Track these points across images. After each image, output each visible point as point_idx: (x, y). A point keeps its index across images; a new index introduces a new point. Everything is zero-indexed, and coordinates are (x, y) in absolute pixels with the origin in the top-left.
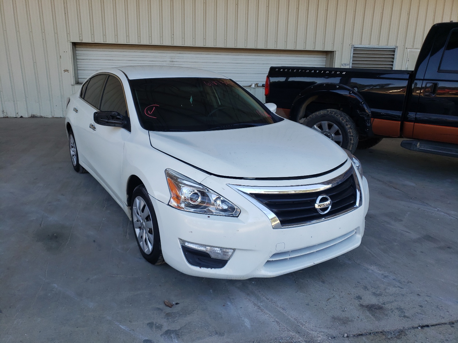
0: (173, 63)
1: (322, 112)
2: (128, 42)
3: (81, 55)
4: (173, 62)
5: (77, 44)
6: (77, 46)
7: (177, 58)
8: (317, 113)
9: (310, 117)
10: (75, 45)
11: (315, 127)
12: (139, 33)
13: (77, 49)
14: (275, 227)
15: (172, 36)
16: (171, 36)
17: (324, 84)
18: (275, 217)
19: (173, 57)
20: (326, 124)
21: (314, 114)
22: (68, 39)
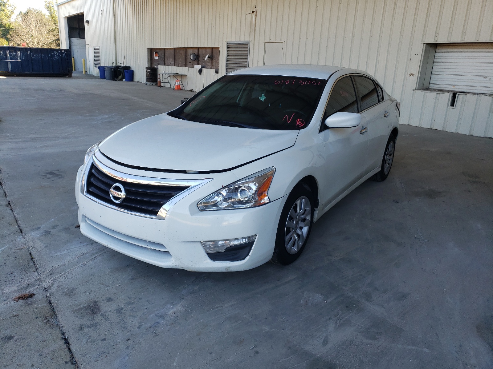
3: (440, 57)
6: (438, 48)
10: (433, 46)
13: (437, 51)
22: (422, 40)
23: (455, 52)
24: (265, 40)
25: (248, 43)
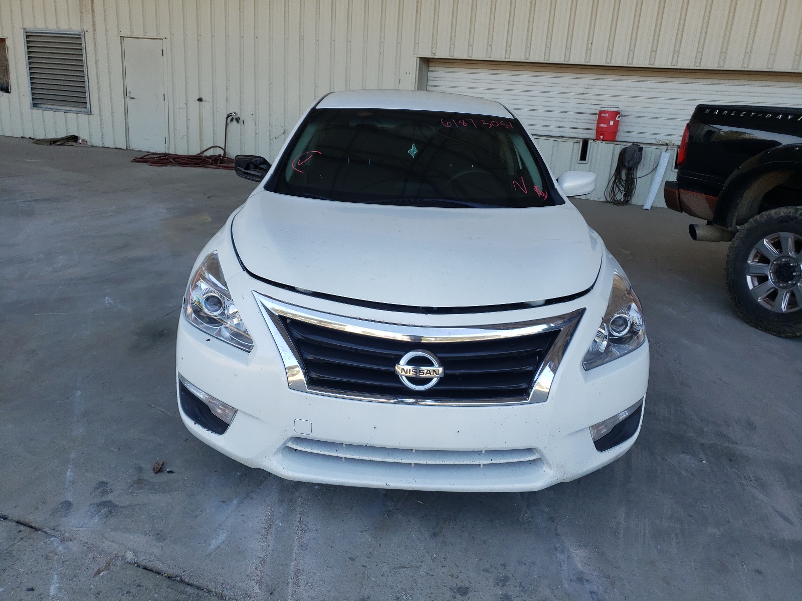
0: (588, 97)
1: (783, 211)
2: (507, 57)
3: (436, 79)
4: (588, 94)
5: (433, 60)
6: (431, 64)
7: (598, 87)
8: (773, 212)
9: (756, 220)
10: (429, 62)
11: (765, 243)
12: (529, 41)
13: (430, 69)
14: (294, 387)
15: (590, 47)
16: (587, 45)
17: (796, 147)
18: (295, 367)
19: (590, 87)
20: (790, 240)
21: (764, 213)
22: (414, 51)
23: (453, 72)
24: (119, 32)
25: (80, 35)
